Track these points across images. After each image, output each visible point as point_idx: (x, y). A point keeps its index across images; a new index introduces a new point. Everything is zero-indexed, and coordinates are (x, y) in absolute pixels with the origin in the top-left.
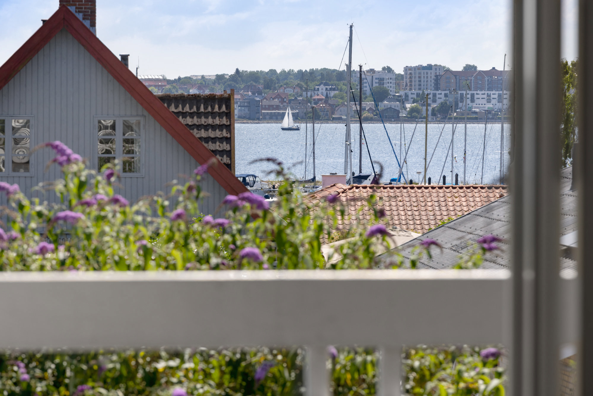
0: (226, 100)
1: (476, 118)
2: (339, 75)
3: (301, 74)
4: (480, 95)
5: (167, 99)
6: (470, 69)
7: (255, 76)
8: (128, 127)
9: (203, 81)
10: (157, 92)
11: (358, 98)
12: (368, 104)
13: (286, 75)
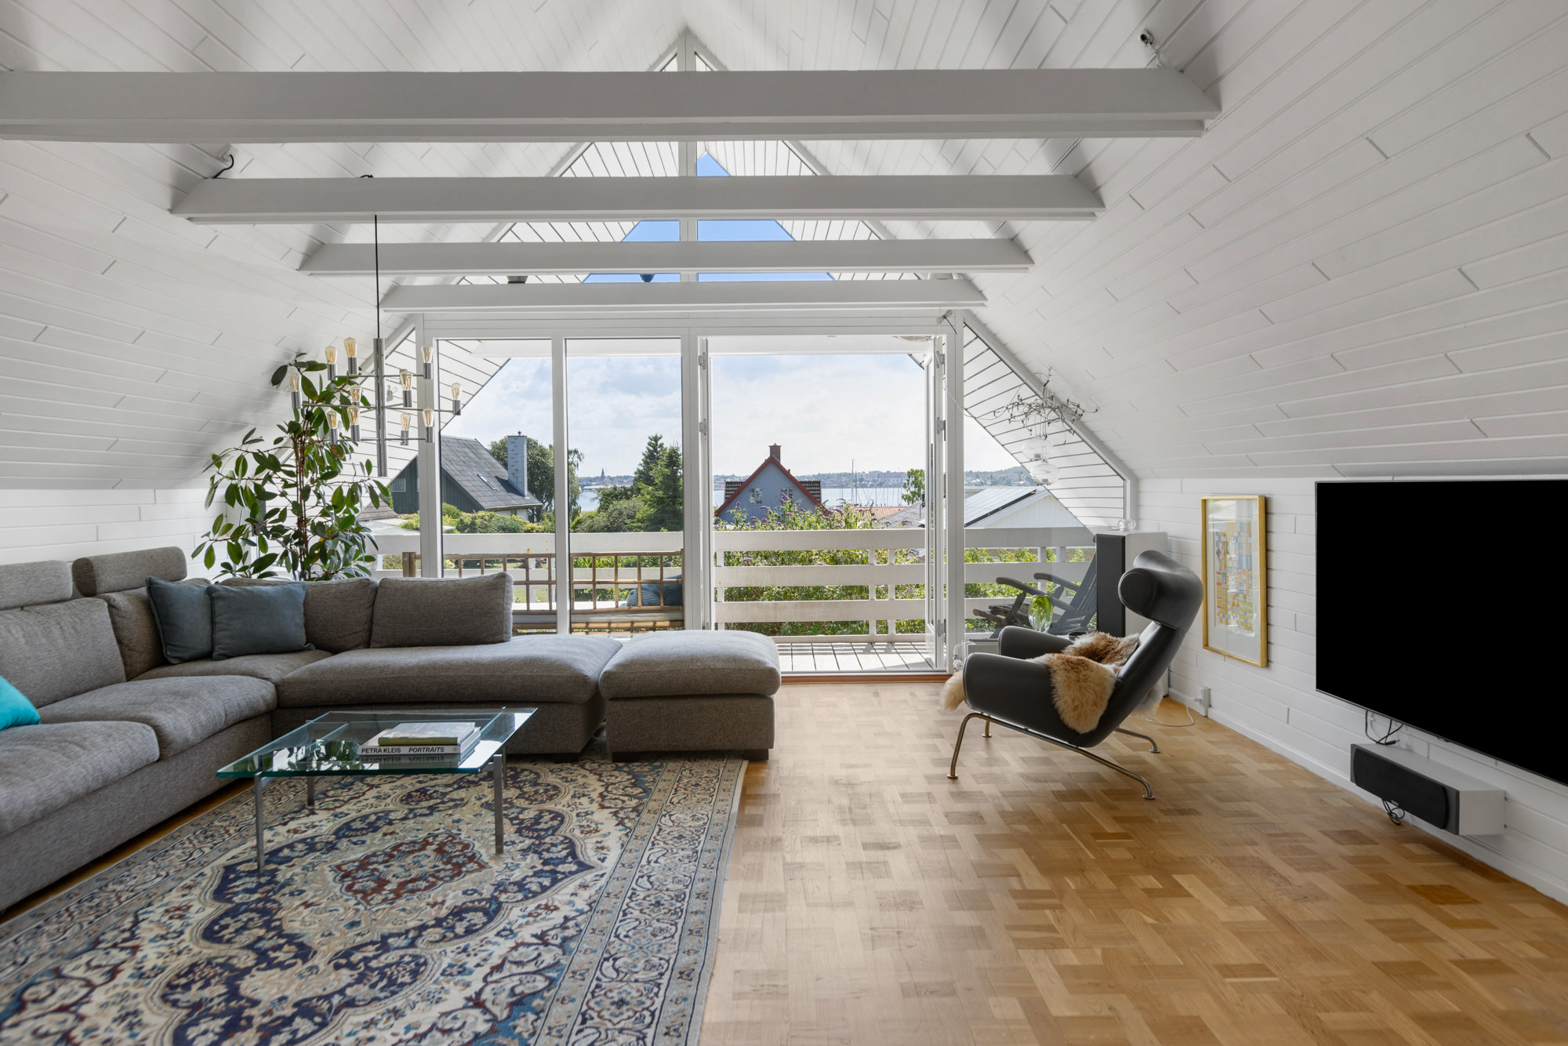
0: (819, 482)
1: (890, 487)
2: (850, 474)
3: (838, 474)
4: (892, 480)
5: (801, 482)
6: (888, 472)
7: (822, 475)
8: (790, 490)
9: (809, 477)
10: (799, 480)
11: (855, 481)
12: (858, 483)
13: (832, 473)
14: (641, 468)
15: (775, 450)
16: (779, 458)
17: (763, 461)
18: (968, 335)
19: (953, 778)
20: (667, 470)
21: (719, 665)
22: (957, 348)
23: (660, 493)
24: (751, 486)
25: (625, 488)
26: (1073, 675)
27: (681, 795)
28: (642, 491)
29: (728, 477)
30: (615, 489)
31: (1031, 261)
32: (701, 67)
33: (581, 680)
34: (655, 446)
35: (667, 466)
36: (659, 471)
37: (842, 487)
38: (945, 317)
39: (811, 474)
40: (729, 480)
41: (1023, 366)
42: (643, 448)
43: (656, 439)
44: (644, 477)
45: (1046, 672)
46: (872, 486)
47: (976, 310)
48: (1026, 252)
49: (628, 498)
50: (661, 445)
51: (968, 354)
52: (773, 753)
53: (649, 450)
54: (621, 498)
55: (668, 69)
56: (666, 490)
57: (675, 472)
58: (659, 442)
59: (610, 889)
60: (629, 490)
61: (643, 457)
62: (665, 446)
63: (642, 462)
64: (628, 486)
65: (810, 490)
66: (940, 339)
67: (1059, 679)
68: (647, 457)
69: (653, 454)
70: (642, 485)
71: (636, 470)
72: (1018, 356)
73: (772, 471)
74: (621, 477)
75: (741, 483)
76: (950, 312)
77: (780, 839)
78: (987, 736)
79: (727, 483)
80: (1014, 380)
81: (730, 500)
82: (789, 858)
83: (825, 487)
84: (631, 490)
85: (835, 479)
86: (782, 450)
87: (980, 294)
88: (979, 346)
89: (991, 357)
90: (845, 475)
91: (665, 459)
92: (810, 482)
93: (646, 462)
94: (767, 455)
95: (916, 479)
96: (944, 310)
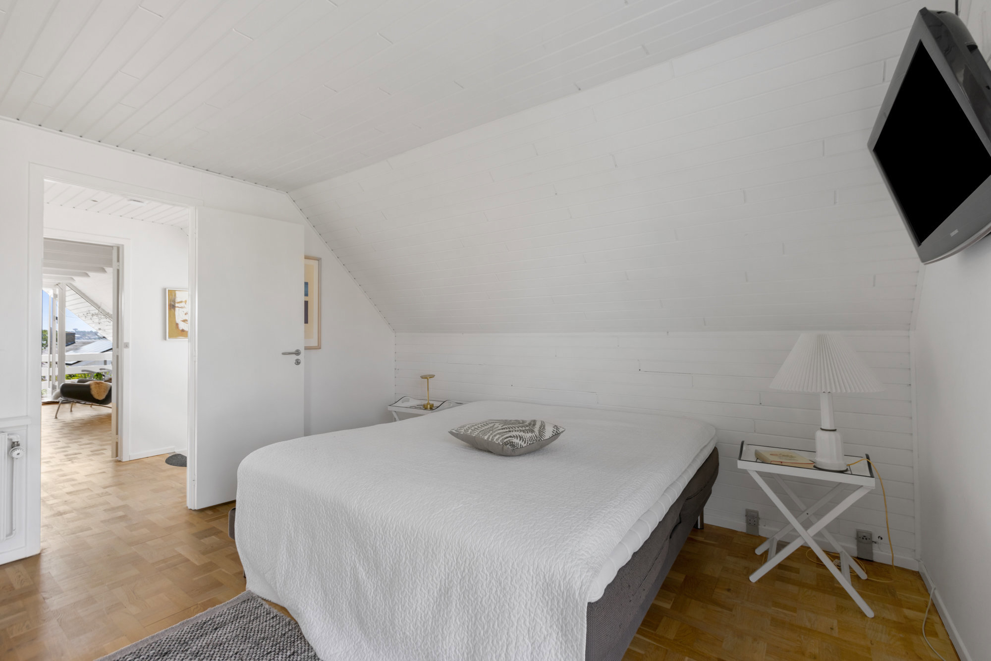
18: (68, 288)
19: (56, 418)
26: (97, 385)
38: (57, 285)
45: (89, 386)
51: (67, 294)
67: (92, 387)
72: (89, 297)
76: (59, 283)
89: (77, 296)
96: (57, 282)
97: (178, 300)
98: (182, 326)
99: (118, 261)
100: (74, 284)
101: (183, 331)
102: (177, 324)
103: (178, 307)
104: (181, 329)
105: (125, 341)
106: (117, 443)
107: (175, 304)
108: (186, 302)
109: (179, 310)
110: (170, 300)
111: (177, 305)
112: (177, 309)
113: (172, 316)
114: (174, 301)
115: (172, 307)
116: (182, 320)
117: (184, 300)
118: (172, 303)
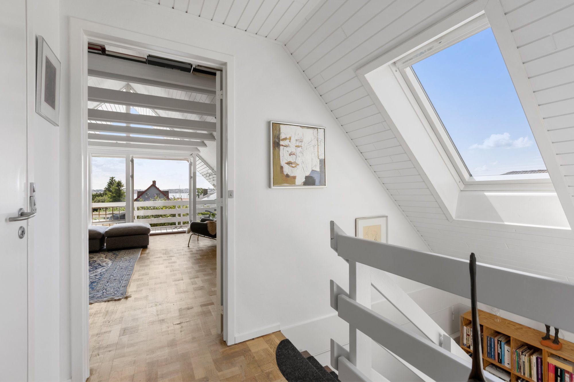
0: (168, 191)
2: (179, 189)
5: (163, 191)
7: (170, 189)
8: (159, 194)
11: (180, 191)
12: (181, 192)
13: (173, 189)
14: (107, 187)
15: (154, 182)
16: (155, 184)
17: (150, 185)
18: (197, 158)
19: (189, 246)
20: (117, 188)
21: (135, 228)
22: (195, 161)
23: (114, 195)
24: (146, 192)
25: (101, 193)
26: (211, 224)
27: (126, 255)
28: (107, 194)
29: (138, 190)
30: (97, 193)
31: (207, 146)
32: (131, 91)
33: (99, 234)
34: (112, 180)
35: (117, 186)
36: (114, 188)
37: (176, 193)
38: (191, 155)
39: (166, 189)
40: (139, 191)
41: (209, 165)
42: (108, 181)
43: (113, 178)
44: (108, 189)
45: (206, 224)
46: (185, 193)
47: (199, 153)
48: (206, 144)
49: (102, 196)
50: (115, 180)
51: (197, 163)
52: (149, 246)
53: (110, 181)
54: (99, 197)
55: (123, 91)
56: (116, 194)
57: (120, 188)
58: (114, 179)
59: (110, 268)
60: (102, 194)
61: (108, 184)
62: (116, 180)
63: (107, 185)
64: (102, 193)
65: (165, 194)
66: (191, 159)
68: (109, 184)
69: (112, 182)
70: (107, 192)
71: (105, 188)
72: (208, 163)
73: (153, 188)
74: (98, 190)
75: (143, 192)
76: (192, 154)
77: (149, 258)
78: (198, 240)
79: (138, 192)
80: (208, 168)
81: (138, 197)
82: (151, 260)
83: (170, 193)
84: (103, 194)
85: (174, 191)
86: (156, 182)
87: (199, 150)
88: (200, 161)
89: (203, 163)
90: (177, 189)
91: (116, 184)
92: (165, 191)
93: (108, 185)
94: (152, 183)
95: (198, 190)
96: (191, 153)
97: (282, 136)
98: (287, 170)
99: (221, 89)
100: (200, 154)
101: (287, 176)
102: (282, 167)
103: (282, 146)
104: (285, 173)
105: (229, 189)
106: (222, 316)
107: (279, 141)
108: (290, 139)
109: (283, 149)
110: (274, 137)
111: (282, 143)
112: (281, 147)
113: (277, 157)
114: (279, 138)
115: (277, 145)
116: (287, 162)
117: (288, 137)
118: (277, 140)
